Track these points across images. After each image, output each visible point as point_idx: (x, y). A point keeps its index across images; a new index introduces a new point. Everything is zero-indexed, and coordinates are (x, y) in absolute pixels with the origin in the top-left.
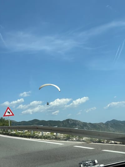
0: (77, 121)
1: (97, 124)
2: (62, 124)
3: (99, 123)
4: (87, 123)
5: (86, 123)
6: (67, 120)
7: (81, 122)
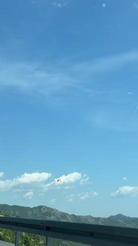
0: (53, 209)
1: (82, 217)
2: (31, 212)
3: (85, 216)
4: (68, 214)
5: (66, 214)
6: (39, 207)
7: (59, 212)
